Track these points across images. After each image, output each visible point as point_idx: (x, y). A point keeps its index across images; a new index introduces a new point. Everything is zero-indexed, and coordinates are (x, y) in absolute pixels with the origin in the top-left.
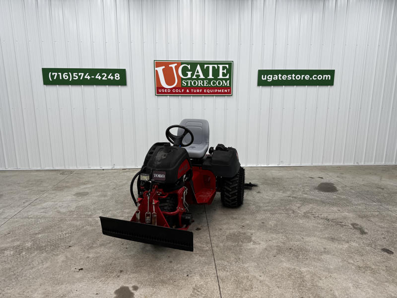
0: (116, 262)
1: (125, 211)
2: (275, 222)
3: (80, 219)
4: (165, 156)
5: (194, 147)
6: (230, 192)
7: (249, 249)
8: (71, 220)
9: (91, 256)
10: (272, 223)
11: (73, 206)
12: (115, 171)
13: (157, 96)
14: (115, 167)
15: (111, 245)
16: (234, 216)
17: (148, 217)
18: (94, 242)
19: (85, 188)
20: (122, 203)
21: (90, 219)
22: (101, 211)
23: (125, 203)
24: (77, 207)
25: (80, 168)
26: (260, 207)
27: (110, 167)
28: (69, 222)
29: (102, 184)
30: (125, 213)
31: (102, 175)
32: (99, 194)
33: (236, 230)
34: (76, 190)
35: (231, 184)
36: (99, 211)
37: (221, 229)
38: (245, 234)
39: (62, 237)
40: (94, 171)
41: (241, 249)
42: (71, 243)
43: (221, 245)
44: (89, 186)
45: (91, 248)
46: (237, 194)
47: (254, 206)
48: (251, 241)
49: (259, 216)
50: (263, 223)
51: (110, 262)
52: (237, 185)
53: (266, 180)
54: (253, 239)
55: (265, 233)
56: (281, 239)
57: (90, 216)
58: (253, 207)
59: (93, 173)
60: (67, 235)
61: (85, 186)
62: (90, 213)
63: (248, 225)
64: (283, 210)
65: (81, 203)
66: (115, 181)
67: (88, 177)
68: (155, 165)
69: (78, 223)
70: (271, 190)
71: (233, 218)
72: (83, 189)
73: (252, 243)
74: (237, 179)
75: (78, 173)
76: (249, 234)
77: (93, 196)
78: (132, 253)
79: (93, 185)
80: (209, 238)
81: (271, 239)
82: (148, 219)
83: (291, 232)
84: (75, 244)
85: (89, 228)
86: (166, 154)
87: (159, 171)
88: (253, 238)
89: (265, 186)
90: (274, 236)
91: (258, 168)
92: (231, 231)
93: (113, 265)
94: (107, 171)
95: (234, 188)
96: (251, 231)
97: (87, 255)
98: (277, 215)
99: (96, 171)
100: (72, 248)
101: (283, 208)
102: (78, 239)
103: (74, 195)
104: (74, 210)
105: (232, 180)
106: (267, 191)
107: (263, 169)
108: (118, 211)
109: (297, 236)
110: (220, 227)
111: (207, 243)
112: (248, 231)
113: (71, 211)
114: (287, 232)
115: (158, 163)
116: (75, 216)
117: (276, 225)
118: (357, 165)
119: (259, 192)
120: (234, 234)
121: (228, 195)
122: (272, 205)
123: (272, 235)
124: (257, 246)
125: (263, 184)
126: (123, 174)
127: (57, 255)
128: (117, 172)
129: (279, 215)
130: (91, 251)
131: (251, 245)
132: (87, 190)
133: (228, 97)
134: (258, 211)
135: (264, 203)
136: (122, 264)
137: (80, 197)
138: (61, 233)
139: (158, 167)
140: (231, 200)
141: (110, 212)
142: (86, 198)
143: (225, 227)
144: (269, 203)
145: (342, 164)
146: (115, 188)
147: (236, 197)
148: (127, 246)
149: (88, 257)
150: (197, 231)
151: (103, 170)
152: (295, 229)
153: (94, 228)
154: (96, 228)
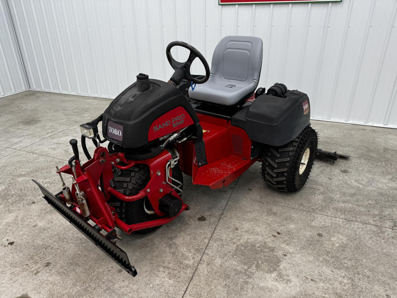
2: (345, 239)
5: (235, 86)
6: (275, 168)
7: (262, 289)
9: (41, 223)
10: (338, 240)
16: (275, 209)
26: (332, 200)
33: (260, 239)
35: (278, 156)
37: (237, 229)
38: (272, 250)
41: (247, 283)
42: (39, 198)
43: (218, 261)
46: (286, 174)
47: (321, 197)
48: (275, 270)
49: (320, 220)
50: (320, 235)
52: (288, 159)
53: (369, 150)
54: (281, 267)
55: (311, 259)
56: (337, 284)
58: (318, 198)
63: (289, 233)
64: (374, 216)
68: (113, 112)
70: (369, 171)
71: (270, 213)
73: (274, 275)
74: (292, 149)
76: (280, 253)
80: (207, 241)
81: (316, 277)
83: (368, 273)
87: (115, 122)
88: (282, 265)
89: (363, 161)
90: (327, 271)
91: (365, 128)
92: (252, 238)
95: (281, 164)
96: (287, 247)
98: (355, 225)
101: (376, 213)
105: (280, 150)
106: (362, 171)
107: (374, 131)
109: (376, 287)
110: (238, 225)
111: (198, 250)
112: (282, 246)
114: (360, 269)
115: (118, 108)
117: (343, 247)
119: (345, 171)
120: (253, 246)
121: (270, 172)
122: (357, 201)
123: (324, 268)
124: (280, 286)
125: (361, 156)
129: (361, 225)
131: (269, 280)
133: (334, 5)
134: (322, 209)
135: (344, 194)
139: (116, 116)
140: (276, 181)
143: (247, 226)
144: (353, 195)
147: (285, 179)
149: (36, 226)
150: (197, 222)
152: (381, 268)
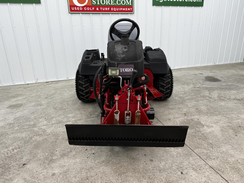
0: (93, 174)
1: (69, 115)
2: (205, 107)
3: (23, 130)
4: (125, 48)
6: (165, 86)
8: (13, 133)
9: (56, 171)
10: (203, 108)
11: (11, 119)
12: (40, 84)
13: (70, 14)
14: (39, 81)
15: (74, 153)
17: (128, 117)
18: (52, 154)
19: (17, 100)
20: (61, 109)
21: (35, 129)
22: (44, 119)
23: (65, 109)
24: (15, 119)
25: (5, 85)
27: (34, 82)
28: (12, 136)
29: (32, 95)
30: (70, 117)
31: (29, 88)
32: (33, 104)
33: (183, 118)
34: (7, 103)
36: (41, 120)
39: (10, 154)
40: (19, 86)
42: (24, 159)
44: (21, 98)
45: (52, 161)
49: (189, 104)
50: (197, 109)
51: (84, 174)
52: (170, 80)
57: (34, 126)
59: (19, 88)
60: (15, 151)
61: (16, 99)
62: (32, 123)
63: (187, 113)
64: (201, 97)
65: (18, 114)
66: (44, 92)
67: (16, 91)
68: (120, 59)
69: (24, 135)
72: (15, 101)
75: (4, 89)
77: (29, 106)
78: (103, 158)
79: (24, 97)
82: (128, 119)
84: (29, 161)
85: (39, 139)
86: (126, 46)
87: (125, 64)
93: (90, 178)
94: (32, 85)
96: (195, 117)
97: (51, 172)
98: (201, 102)
99: (22, 86)
100: (28, 166)
102: (31, 154)
103: (8, 108)
104: (13, 122)
105: (165, 77)
108: (62, 117)
110: (168, 118)
112: (193, 117)
113: (11, 124)
115: (122, 56)
116: (17, 128)
117: (208, 109)
118: (215, 65)
123: (214, 117)
126: (48, 86)
127: (11, 179)
128: (41, 85)
130: (53, 165)
132: (19, 102)
133: (131, 15)
136: (100, 175)
137: (15, 109)
138: (6, 150)
139: (123, 60)
140: (165, 94)
141: (54, 119)
142: (21, 109)
143: (171, 117)
145: (206, 65)
146: (46, 98)
147: (169, 91)
148: (93, 152)
149: (54, 174)
151: (28, 84)
153: (44, 138)
154: (46, 137)
